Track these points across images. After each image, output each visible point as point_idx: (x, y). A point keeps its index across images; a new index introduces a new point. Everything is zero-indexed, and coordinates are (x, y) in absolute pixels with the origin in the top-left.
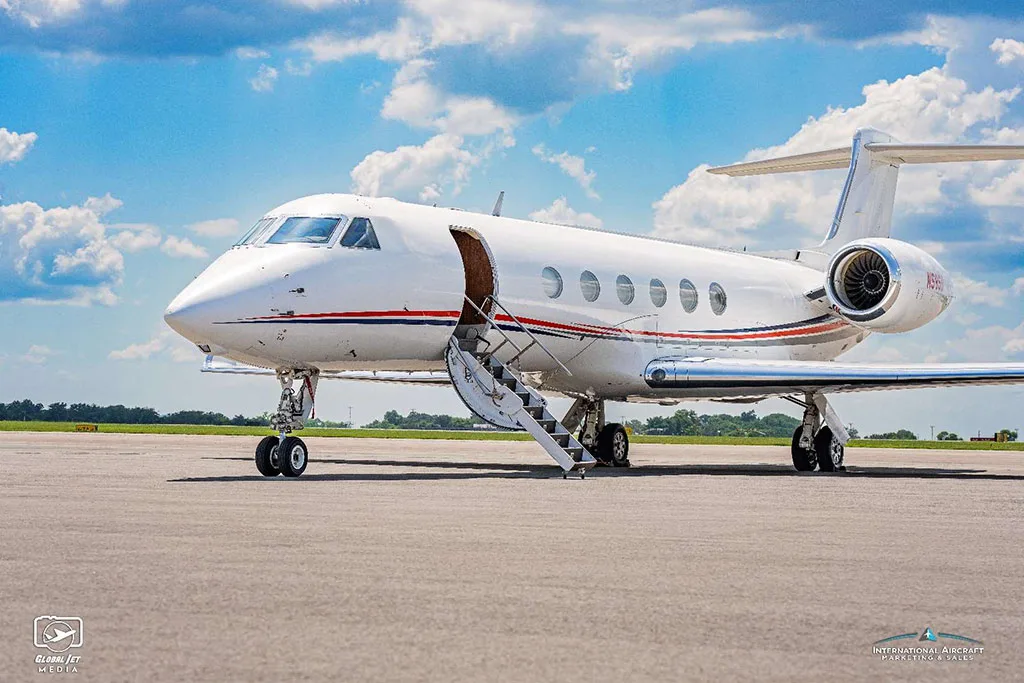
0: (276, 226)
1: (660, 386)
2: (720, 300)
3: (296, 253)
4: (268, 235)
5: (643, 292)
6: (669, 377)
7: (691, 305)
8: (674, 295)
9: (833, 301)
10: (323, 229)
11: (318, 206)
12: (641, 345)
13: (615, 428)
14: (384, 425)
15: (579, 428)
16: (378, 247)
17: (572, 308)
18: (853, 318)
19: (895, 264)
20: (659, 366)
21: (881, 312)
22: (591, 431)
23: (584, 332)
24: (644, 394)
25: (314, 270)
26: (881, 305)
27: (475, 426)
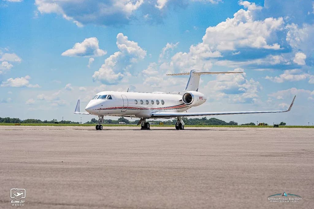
0: (98, 96)
1: (153, 116)
2: (163, 103)
3: (100, 101)
4: (97, 98)
5: (150, 102)
6: (154, 115)
7: (158, 104)
8: (155, 103)
9: (183, 102)
10: (104, 97)
11: (103, 93)
12: (150, 110)
13: (148, 123)
14: (91, 123)
15: (141, 123)
16: (112, 99)
17: (139, 105)
18: (187, 104)
19: (193, 96)
20: (153, 113)
21: (191, 103)
22: (143, 123)
23: (141, 109)
24: (151, 118)
25: (104, 103)
26: (191, 102)
27: (119, 123)
